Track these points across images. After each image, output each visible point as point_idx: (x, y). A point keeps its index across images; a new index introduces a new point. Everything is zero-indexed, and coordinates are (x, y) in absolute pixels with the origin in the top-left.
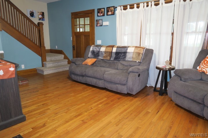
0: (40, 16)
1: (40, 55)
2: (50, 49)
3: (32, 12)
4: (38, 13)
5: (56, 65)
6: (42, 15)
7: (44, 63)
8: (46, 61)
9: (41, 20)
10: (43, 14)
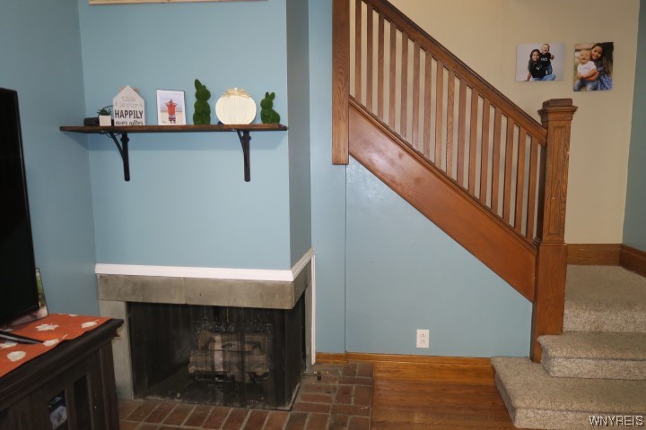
0: (588, 68)
1: (530, 289)
2: (622, 246)
3: (541, 55)
4: (577, 54)
5: (624, 375)
6: (598, 61)
7: (543, 340)
8: (558, 330)
9: (589, 86)
10: (604, 54)
